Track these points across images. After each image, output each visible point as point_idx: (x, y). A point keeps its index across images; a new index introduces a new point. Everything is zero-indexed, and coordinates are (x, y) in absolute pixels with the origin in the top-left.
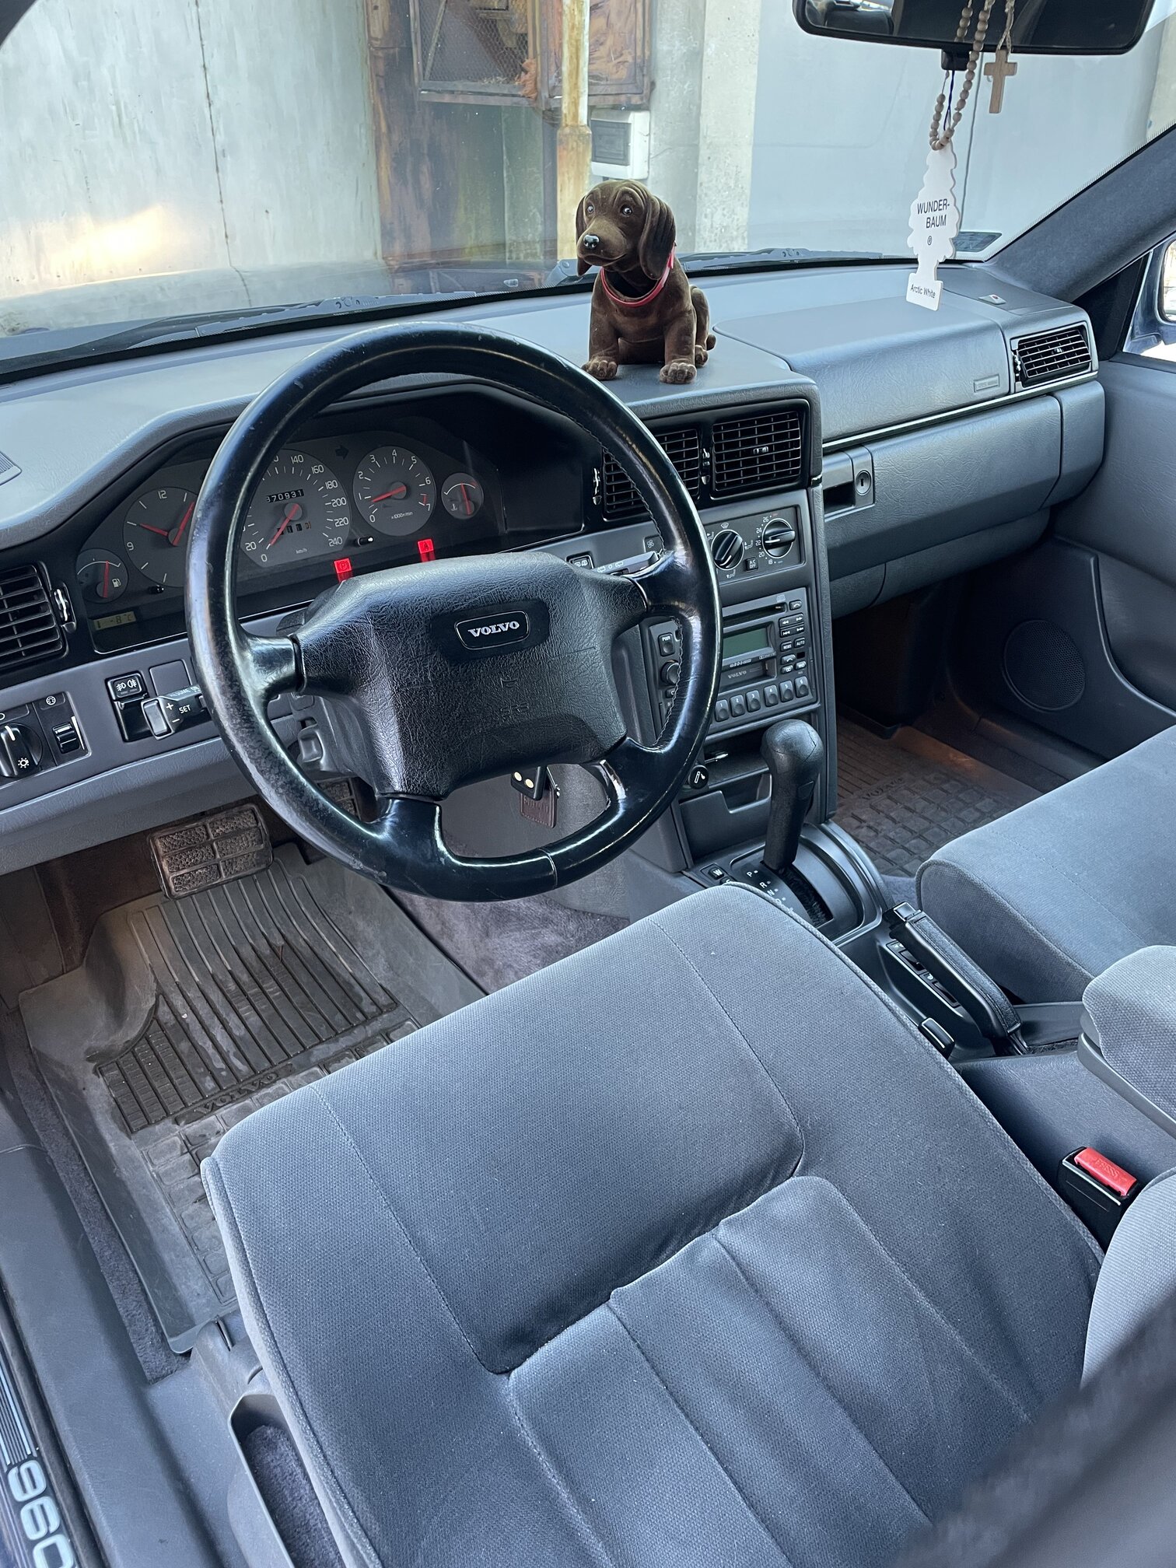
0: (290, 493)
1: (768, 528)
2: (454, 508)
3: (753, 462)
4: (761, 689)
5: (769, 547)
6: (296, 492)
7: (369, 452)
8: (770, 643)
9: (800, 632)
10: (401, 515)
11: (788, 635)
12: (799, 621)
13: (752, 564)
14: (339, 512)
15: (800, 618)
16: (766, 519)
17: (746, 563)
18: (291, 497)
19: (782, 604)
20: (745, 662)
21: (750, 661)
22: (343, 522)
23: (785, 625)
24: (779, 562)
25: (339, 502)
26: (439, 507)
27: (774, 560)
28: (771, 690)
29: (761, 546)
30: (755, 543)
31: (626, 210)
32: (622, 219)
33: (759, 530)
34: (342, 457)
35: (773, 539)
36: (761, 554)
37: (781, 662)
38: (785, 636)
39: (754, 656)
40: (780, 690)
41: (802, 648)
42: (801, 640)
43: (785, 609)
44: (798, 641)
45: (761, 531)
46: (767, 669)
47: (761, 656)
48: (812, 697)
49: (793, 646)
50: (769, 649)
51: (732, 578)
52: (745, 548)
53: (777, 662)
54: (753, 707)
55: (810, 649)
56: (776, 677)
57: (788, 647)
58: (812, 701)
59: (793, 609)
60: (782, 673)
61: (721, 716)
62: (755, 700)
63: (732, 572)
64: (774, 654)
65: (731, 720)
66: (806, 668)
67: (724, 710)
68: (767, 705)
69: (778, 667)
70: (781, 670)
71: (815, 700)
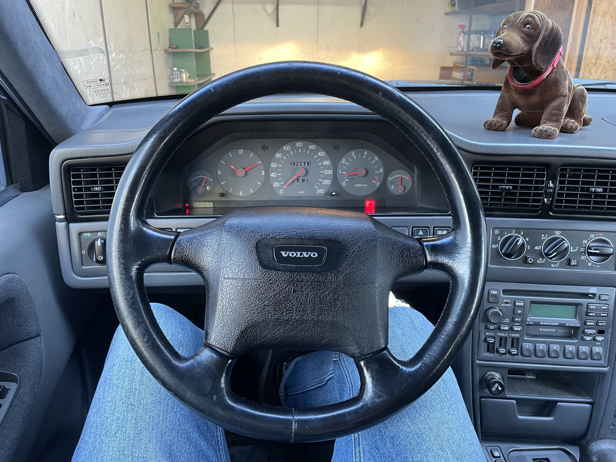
0: (304, 163)
1: (593, 242)
2: (393, 187)
3: (590, 196)
4: (563, 345)
5: (590, 254)
6: (308, 163)
7: (352, 150)
8: (577, 317)
9: (603, 316)
10: (360, 185)
11: (592, 316)
12: (604, 309)
13: (573, 263)
14: (326, 177)
15: (606, 308)
16: (592, 236)
17: (569, 261)
18: (304, 165)
19: (594, 295)
20: (553, 324)
21: (557, 324)
22: (328, 182)
23: (591, 309)
24: (597, 266)
25: (328, 172)
26: (384, 185)
27: (593, 264)
28: (570, 348)
29: (585, 252)
30: (579, 249)
31: (528, 26)
32: (523, 32)
33: (585, 242)
34: (336, 150)
35: (595, 250)
36: (583, 258)
37: (584, 332)
38: (590, 316)
39: (562, 322)
40: (578, 350)
41: (603, 328)
42: (603, 322)
43: (595, 298)
44: (601, 322)
45: (587, 243)
46: (572, 333)
47: (568, 324)
48: (604, 363)
49: (595, 324)
50: (576, 321)
51: (555, 267)
52: (570, 251)
53: (580, 331)
54: (553, 355)
55: (610, 330)
56: (576, 341)
57: (591, 324)
58: (603, 365)
59: (601, 299)
60: (583, 339)
61: (526, 353)
62: (555, 351)
63: (556, 263)
64: (578, 325)
65: (533, 358)
66: (604, 342)
67: (528, 350)
68: (565, 357)
69: (580, 335)
70: (583, 337)
71: (606, 365)
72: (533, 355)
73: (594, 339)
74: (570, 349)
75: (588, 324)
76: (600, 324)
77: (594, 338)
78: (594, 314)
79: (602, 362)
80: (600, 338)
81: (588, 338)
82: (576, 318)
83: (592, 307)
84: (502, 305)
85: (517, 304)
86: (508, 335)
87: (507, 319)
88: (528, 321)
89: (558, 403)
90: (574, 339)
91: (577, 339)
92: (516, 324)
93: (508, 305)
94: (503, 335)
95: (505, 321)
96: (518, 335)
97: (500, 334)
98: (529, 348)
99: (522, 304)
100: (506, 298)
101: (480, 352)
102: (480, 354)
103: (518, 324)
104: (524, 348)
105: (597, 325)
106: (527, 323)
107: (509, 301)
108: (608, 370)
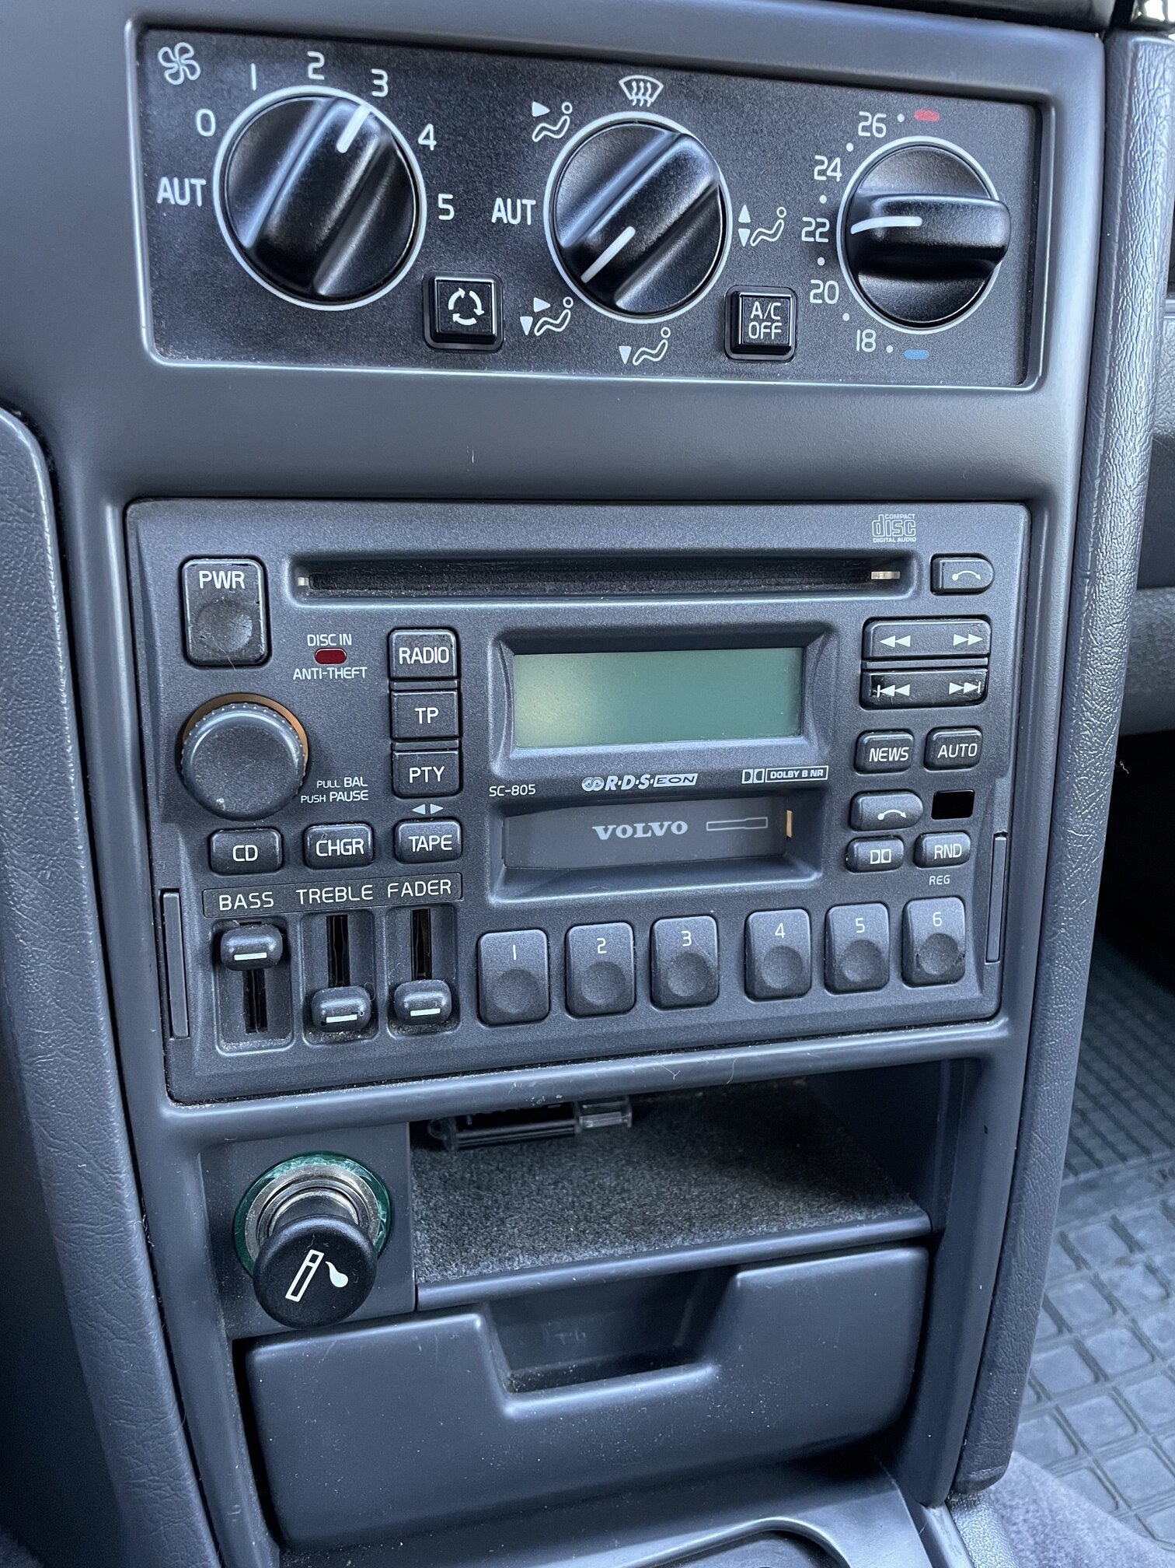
4: (736, 915)
8: (810, 723)
9: (965, 699)
11: (898, 702)
12: (964, 652)
13: (760, 323)
15: (973, 640)
16: (871, 122)
17: (733, 312)
20: (666, 782)
21: (689, 780)
24: (908, 353)
27: (882, 336)
28: (778, 929)
29: (829, 249)
30: (794, 224)
33: (828, 168)
36: (820, 289)
37: (852, 818)
38: (887, 704)
39: (716, 766)
40: (826, 934)
41: (962, 777)
42: (961, 740)
43: (908, 585)
44: (947, 741)
45: (838, 175)
46: (789, 833)
47: (753, 773)
48: (978, 994)
49: (918, 758)
50: (800, 747)
51: (647, 368)
52: (736, 234)
53: (833, 810)
54: (678, 986)
55: (1004, 785)
56: (815, 876)
57: (895, 755)
58: (973, 1010)
59: (948, 586)
60: (850, 864)
61: (506, 1003)
62: (693, 961)
63: (650, 337)
64: (818, 774)
65: (561, 1026)
66: (970, 865)
67: (520, 976)
68: (751, 988)
69: (835, 837)
70: (848, 850)
71: (991, 1007)
72: (558, 1009)
73: (917, 856)
74: (780, 932)
75: (876, 756)
76: (944, 752)
77: (917, 846)
78: (905, 691)
79: (967, 990)
80: (947, 844)
81: (880, 852)
82: (800, 730)
83: (890, 642)
84: (297, 674)
85: (403, 654)
86: (379, 893)
87: (349, 782)
88: (498, 781)
89: (740, 1276)
90: (802, 866)
91: (816, 867)
92: (421, 810)
93: (343, 672)
94: (343, 894)
95: (341, 796)
96: (446, 886)
97: (319, 895)
98: (524, 966)
99: (438, 656)
100: (322, 623)
101: (186, 1043)
102: (190, 1057)
103: (435, 809)
104: (491, 969)
105: (927, 764)
106: (495, 792)
107: (346, 640)
108: (1004, 1033)
